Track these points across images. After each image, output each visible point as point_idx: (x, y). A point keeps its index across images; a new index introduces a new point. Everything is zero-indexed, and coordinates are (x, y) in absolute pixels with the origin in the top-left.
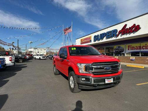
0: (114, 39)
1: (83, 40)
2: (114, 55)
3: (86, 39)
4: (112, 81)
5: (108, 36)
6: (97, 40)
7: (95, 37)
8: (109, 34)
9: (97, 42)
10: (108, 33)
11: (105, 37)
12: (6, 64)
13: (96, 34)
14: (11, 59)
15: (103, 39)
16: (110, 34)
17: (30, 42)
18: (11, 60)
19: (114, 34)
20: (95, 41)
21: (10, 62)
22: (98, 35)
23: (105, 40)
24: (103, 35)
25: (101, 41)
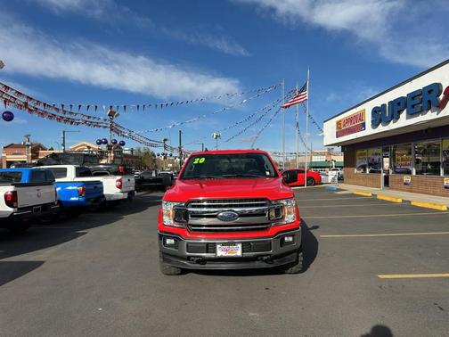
0: (430, 116)
1: (342, 123)
2: (442, 174)
3: (349, 120)
4: (239, 253)
5: (413, 106)
6: (380, 121)
7: (375, 111)
8: (415, 102)
9: (381, 128)
10: (413, 96)
11: (405, 111)
12: (103, 196)
13: (378, 102)
14: (119, 183)
15: (398, 118)
16: (417, 100)
17: (215, 134)
18: (120, 187)
19: (429, 101)
20: (375, 125)
21: (119, 190)
22: (384, 105)
23: (404, 121)
24: (399, 104)
25: (392, 126)
